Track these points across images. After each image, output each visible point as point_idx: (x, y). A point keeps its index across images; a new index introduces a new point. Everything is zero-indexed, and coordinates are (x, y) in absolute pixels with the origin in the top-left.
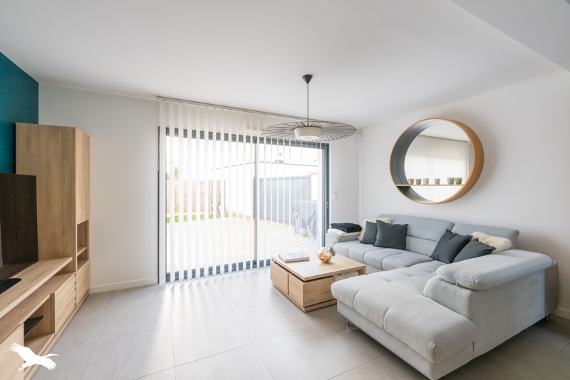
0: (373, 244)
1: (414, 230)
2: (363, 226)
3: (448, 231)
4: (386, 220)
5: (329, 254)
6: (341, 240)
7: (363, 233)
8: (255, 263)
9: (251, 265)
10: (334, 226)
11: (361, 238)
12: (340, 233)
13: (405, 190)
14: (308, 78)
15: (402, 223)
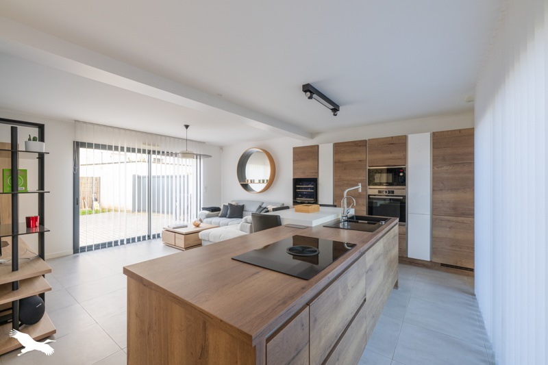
0: (225, 217)
1: (247, 208)
2: (222, 208)
3: (260, 207)
4: (233, 203)
5: (199, 222)
6: (208, 216)
7: (221, 212)
8: (149, 237)
9: (147, 238)
10: (204, 209)
11: (220, 215)
12: (207, 212)
13: (245, 186)
14: (187, 127)
15: (241, 204)
